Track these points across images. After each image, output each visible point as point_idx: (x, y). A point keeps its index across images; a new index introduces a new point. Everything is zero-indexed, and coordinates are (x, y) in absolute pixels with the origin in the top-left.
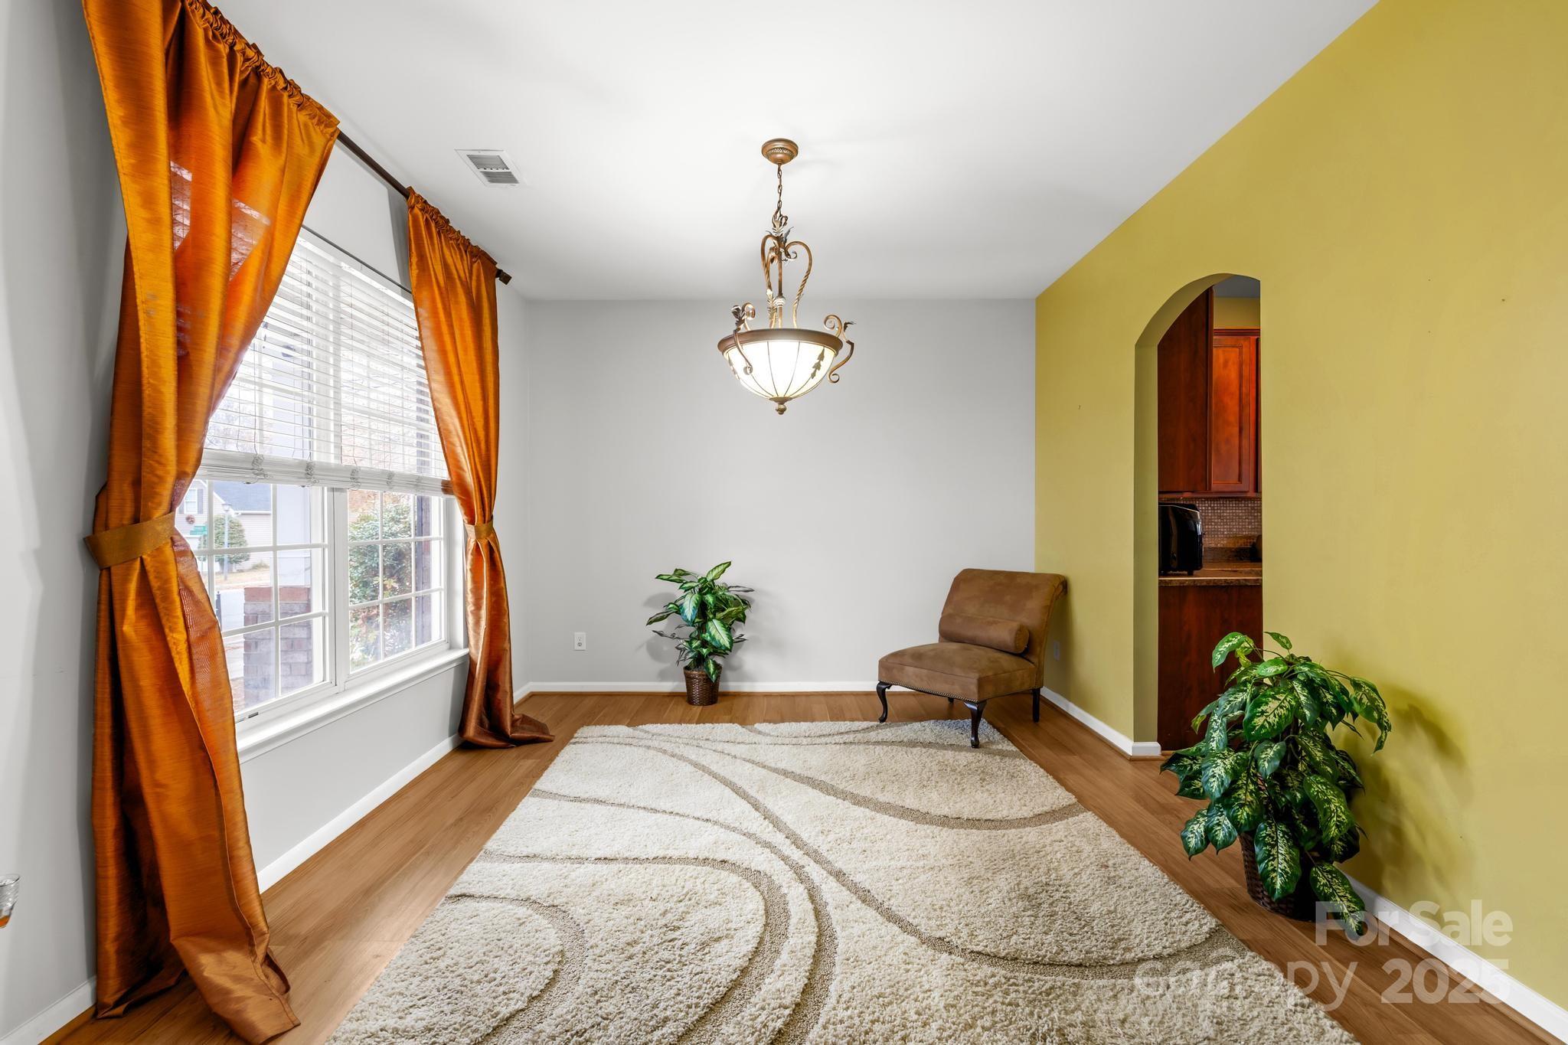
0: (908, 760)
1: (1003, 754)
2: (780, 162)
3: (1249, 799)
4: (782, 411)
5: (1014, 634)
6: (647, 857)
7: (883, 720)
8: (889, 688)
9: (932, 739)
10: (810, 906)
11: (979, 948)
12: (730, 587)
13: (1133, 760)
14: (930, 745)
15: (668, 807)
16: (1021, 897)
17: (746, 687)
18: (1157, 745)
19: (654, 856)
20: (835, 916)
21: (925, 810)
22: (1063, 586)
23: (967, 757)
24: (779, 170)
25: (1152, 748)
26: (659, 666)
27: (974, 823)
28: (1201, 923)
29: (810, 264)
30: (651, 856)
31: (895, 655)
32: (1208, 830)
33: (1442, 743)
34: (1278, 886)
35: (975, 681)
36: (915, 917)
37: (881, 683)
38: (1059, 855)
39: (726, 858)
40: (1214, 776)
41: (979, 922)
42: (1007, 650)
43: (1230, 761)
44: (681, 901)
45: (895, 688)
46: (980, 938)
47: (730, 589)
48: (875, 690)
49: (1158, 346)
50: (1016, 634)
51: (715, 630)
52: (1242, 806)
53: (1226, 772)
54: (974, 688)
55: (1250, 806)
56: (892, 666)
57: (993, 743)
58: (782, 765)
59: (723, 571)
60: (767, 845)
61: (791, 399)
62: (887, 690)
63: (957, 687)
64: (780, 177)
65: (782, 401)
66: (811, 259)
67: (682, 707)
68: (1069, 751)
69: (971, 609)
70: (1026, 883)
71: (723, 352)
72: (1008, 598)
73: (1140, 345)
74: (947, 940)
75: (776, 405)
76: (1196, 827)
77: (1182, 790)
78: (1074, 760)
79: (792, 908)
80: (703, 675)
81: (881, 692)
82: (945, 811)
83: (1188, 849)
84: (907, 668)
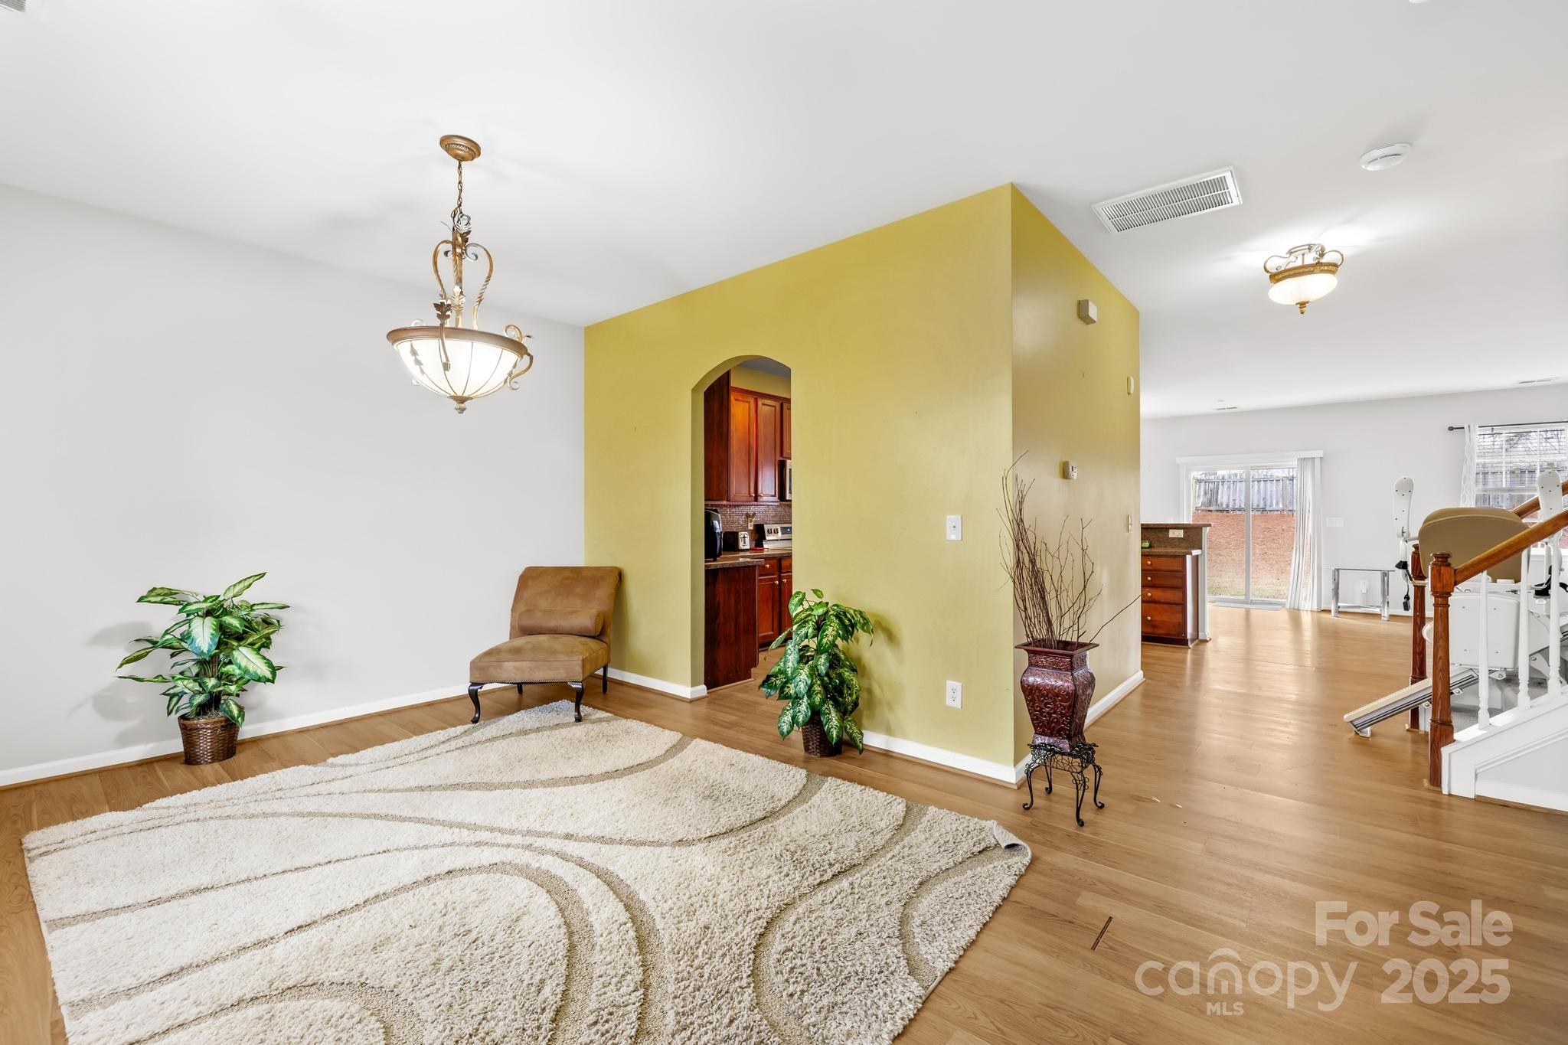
0: (533, 744)
1: (600, 720)
2: (461, 159)
3: (819, 689)
4: (462, 410)
5: (594, 619)
6: (354, 903)
7: (475, 721)
8: (481, 688)
9: (537, 725)
10: (571, 865)
11: (709, 834)
12: (254, 605)
13: (692, 701)
14: (538, 730)
15: (320, 858)
16: (705, 798)
17: (269, 728)
18: (704, 687)
19: (362, 900)
20: (597, 861)
21: (588, 773)
22: (620, 576)
23: (580, 730)
24: (460, 166)
25: (702, 690)
26: (117, 727)
27: (630, 770)
28: (799, 775)
29: (491, 271)
30: (361, 901)
31: (489, 653)
32: (794, 718)
33: (891, 636)
34: (834, 736)
35: (580, 662)
36: (653, 837)
37: (473, 684)
38: (703, 769)
39: (451, 868)
40: (800, 681)
41: (694, 822)
42: (587, 634)
43: (806, 669)
44: (445, 915)
45: (487, 687)
46: (704, 829)
47: (255, 608)
48: (467, 693)
49: (705, 393)
50: (596, 619)
51: (246, 660)
52: (817, 694)
53: (808, 677)
54: (579, 669)
55: (820, 693)
56: (483, 666)
57: (590, 714)
58: (412, 783)
59: (250, 585)
60: (478, 844)
61: (472, 398)
62: (479, 690)
63: (562, 671)
64: (460, 174)
65: (461, 400)
66: (491, 266)
67: (181, 772)
68: (648, 707)
69: (544, 603)
70: (700, 791)
71: (393, 343)
72: (578, 590)
73: (694, 390)
74: (685, 839)
75: (455, 404)
76: (786, 718)
77: (780, 696)
78: (654, 711)
79: (560, 873)
80: (221, 722)
81: (474, 696)
82: (604, 769)
83: (782, 734)
84: (506, 664)
